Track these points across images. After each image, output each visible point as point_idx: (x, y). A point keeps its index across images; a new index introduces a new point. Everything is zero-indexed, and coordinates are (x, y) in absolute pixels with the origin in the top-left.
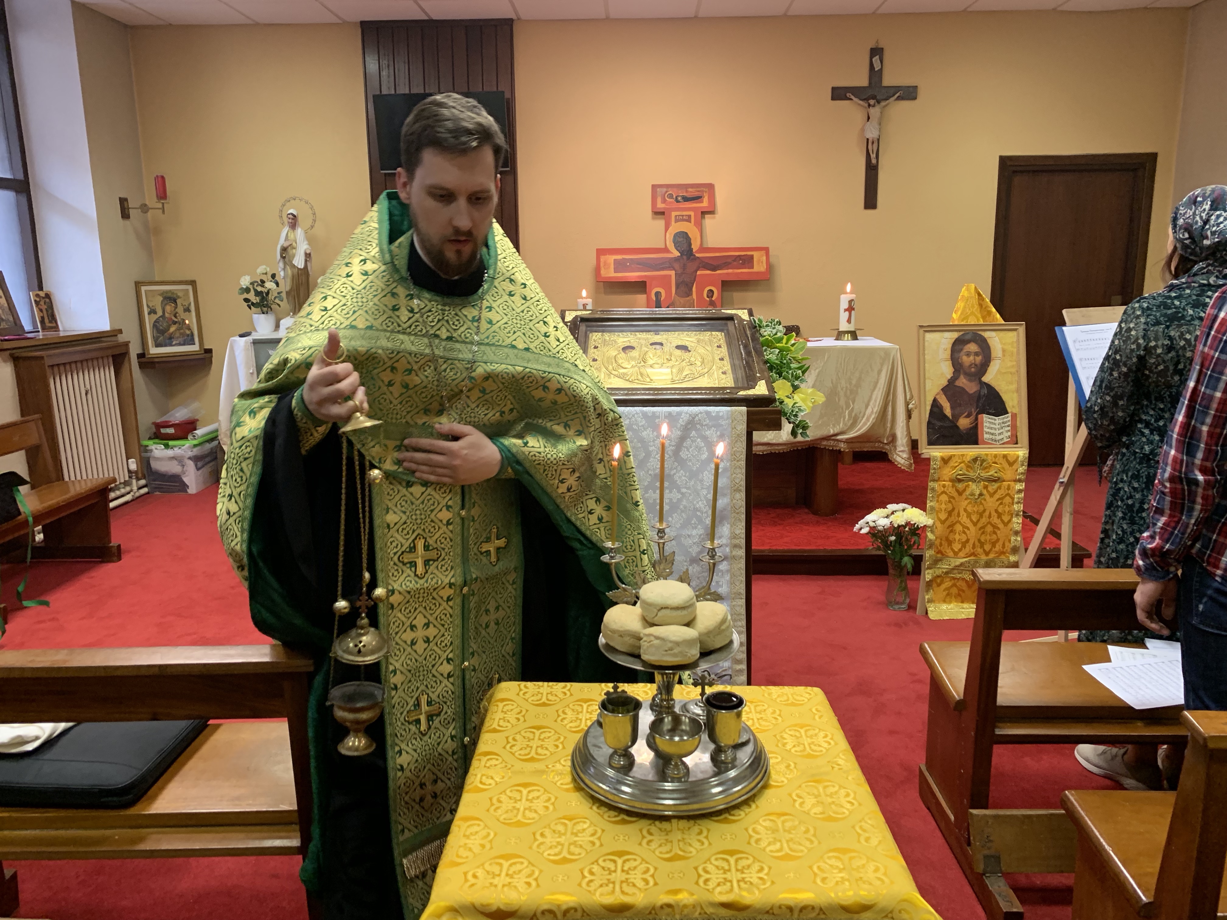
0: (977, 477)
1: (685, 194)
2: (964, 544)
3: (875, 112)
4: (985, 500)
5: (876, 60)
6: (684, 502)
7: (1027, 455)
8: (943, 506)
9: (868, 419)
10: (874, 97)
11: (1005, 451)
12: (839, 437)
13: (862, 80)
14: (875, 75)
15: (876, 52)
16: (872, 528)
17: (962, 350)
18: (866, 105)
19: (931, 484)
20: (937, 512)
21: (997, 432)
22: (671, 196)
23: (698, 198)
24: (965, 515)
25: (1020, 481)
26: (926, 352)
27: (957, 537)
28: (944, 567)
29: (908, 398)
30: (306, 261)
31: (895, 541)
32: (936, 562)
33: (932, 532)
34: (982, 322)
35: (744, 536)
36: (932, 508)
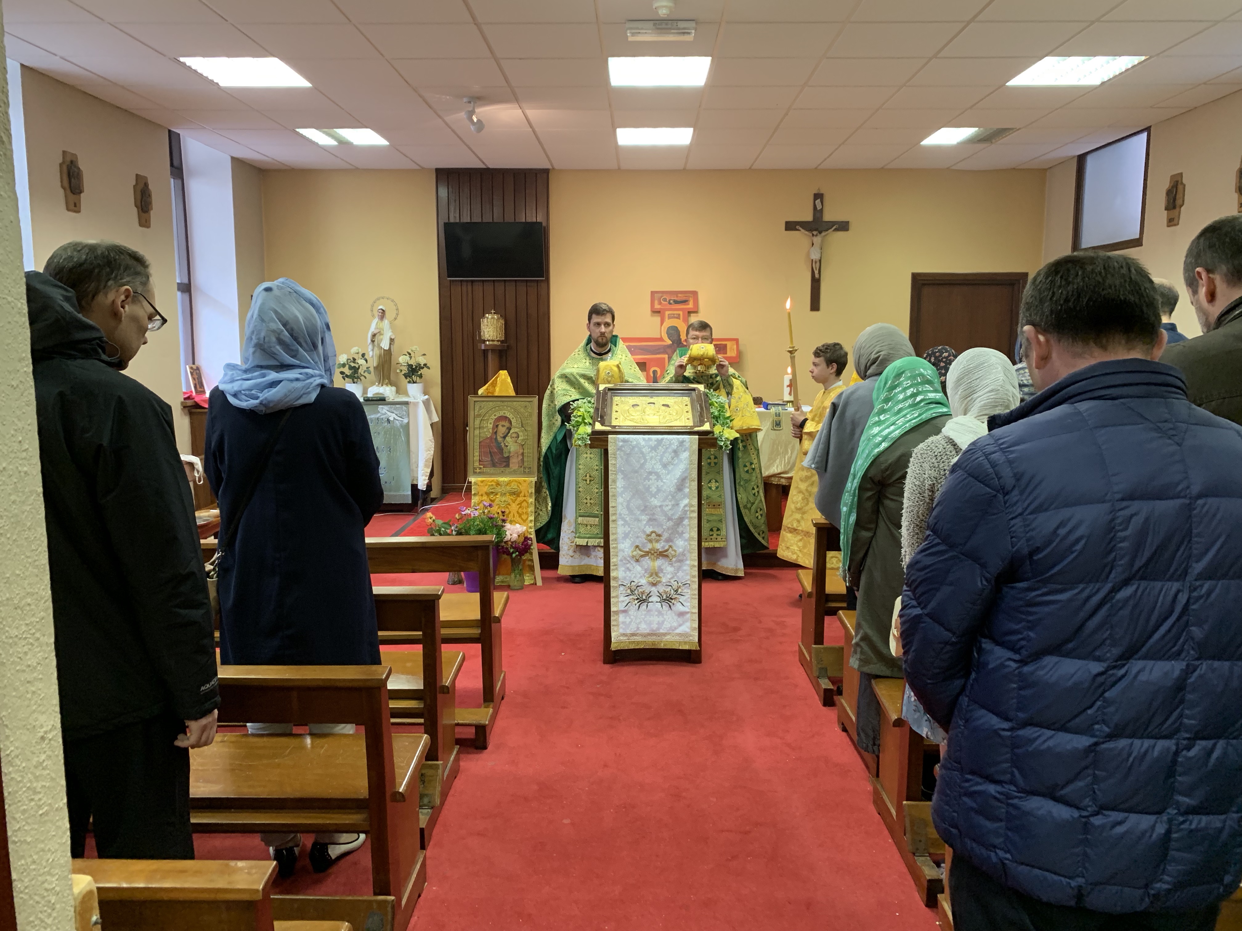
1: (675, 299)
3: (817, 240)
5: (818, 201)
10: (817, 229)
14: (818, 213)
15: (818, 196)
18: (811, 235)
22: (665, 300)
23: (685, 302)
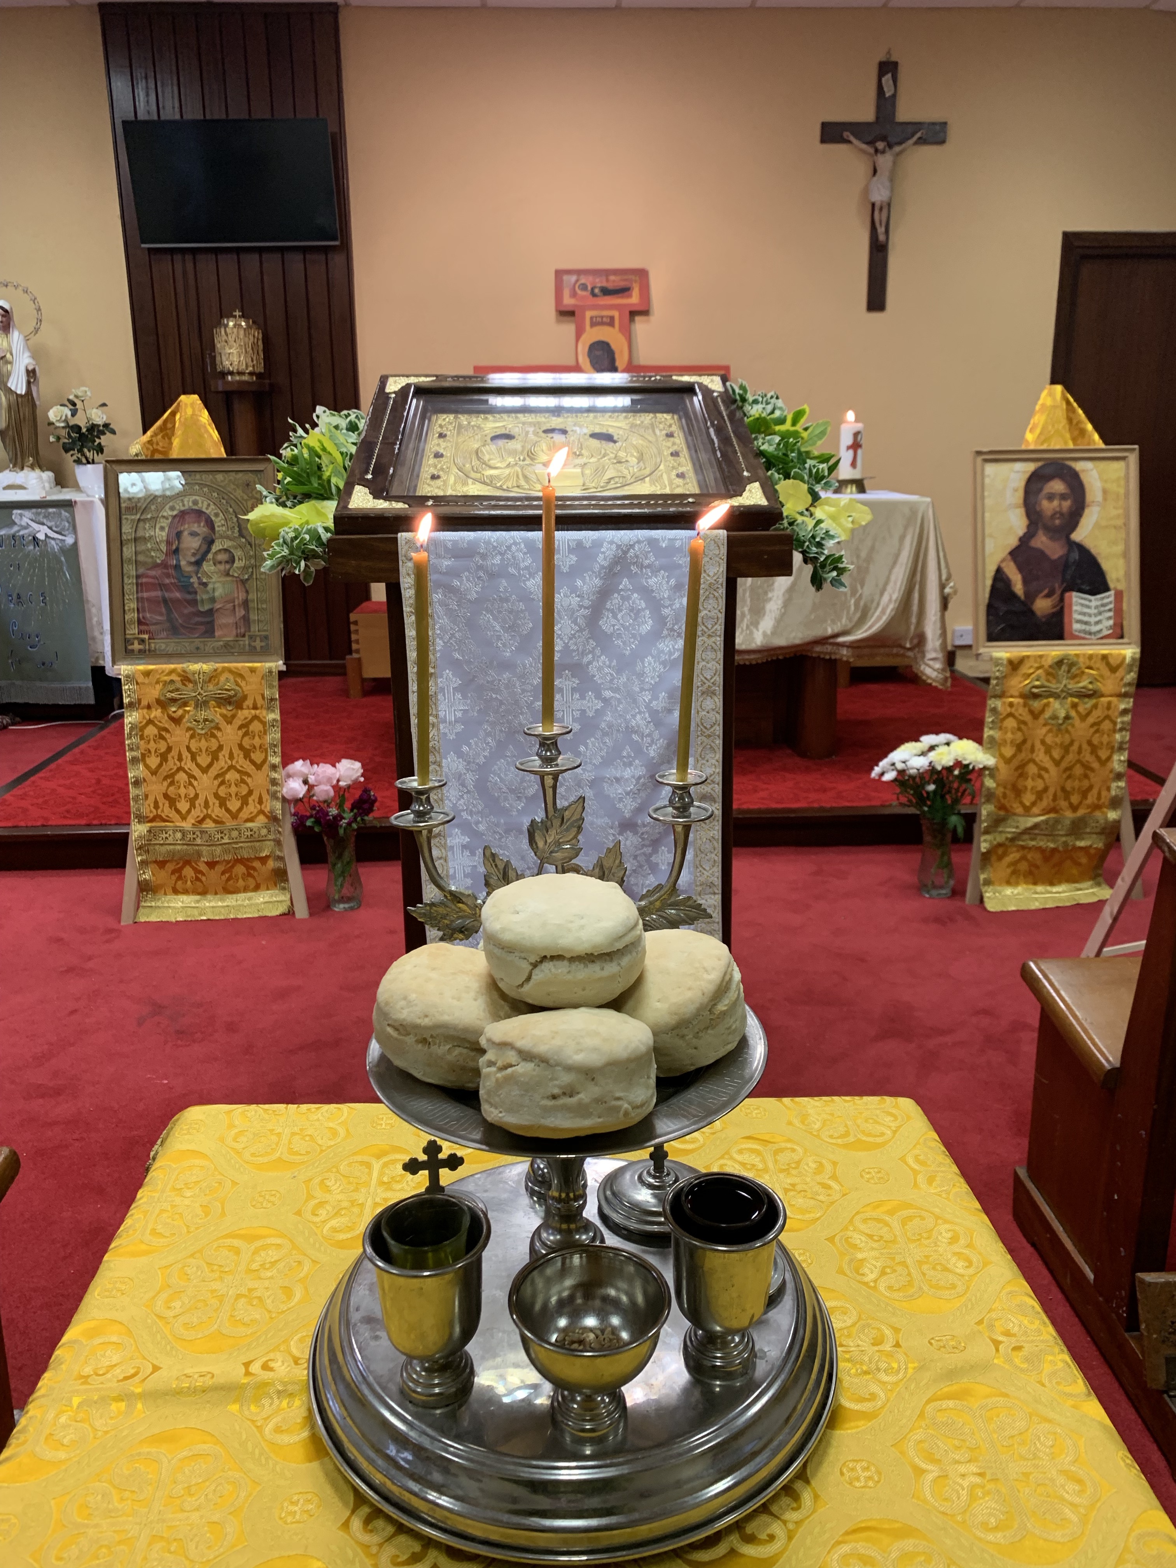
0: (1062, 691)
1: (604, 284)
2: (1040, 795)
3: (885, 161)
4: (1073, 726)
5: (887, 79)
6: (609, 718)
7: (1138, 656)
8: (1009, 736)
9: (883, 612)
10: (884, 138)
11: (1104, 650)
12: (841, 639)
13: (866, 113)
15: (888, 67)
16: (901, 772)
17: (1041, 490)
18: (872, 150)
19: (991, 703)
20: (1000, 745)
21: (1093, 620)
22: (584, 287)
23: (624, 291)
24: (1043, 749)
25: (1125, 695)
26: (986, 494)
27: (1029, 783)
28: (1010, 830)
29: (944, 577)
30: (29, 383)
31: (935, 792)
32: (997, 822)
33: (992, 776)
34: (1071, 446)
35: (719, 779)
36: (992, 739)
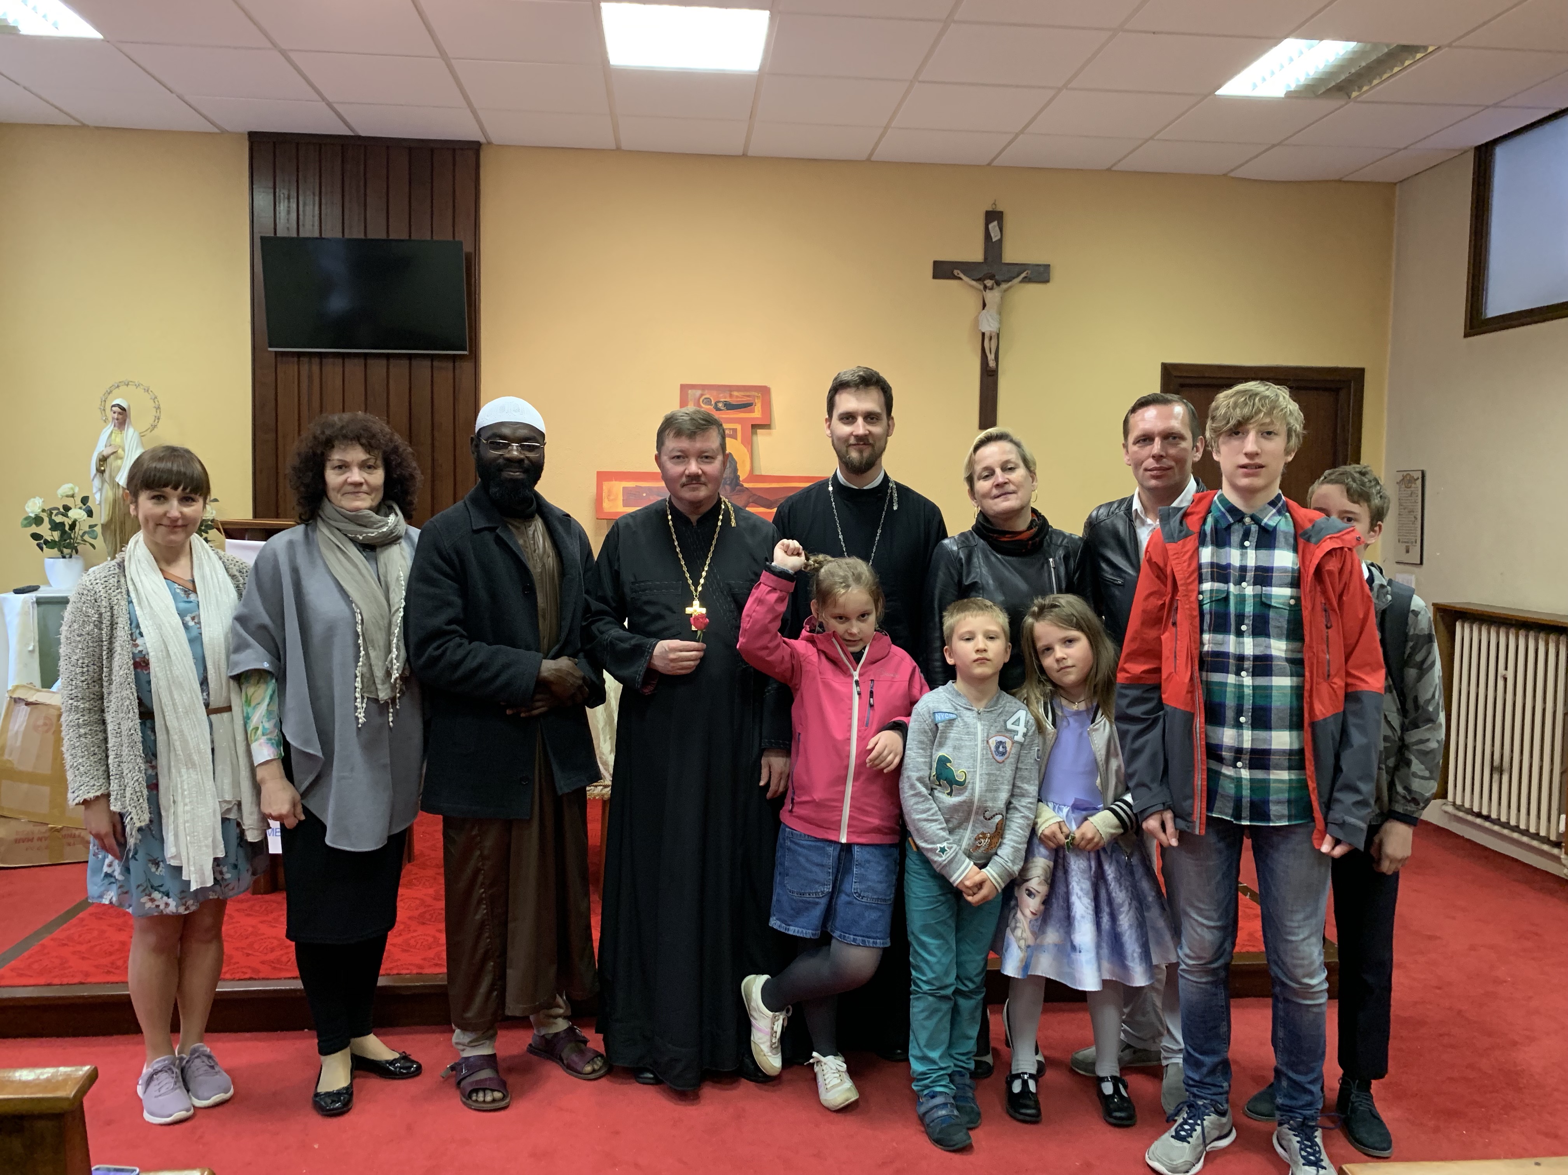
1: (728, 399)
3: (992, 297)
5: (993, 226)
10: (992, 277)
13: (976, 254)
14: (993, 248)
15: (994, 216)
18: (981, 287)
22: (708, 401)
23: (746, 406)
